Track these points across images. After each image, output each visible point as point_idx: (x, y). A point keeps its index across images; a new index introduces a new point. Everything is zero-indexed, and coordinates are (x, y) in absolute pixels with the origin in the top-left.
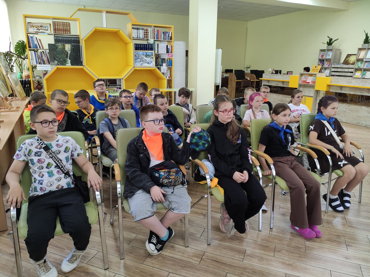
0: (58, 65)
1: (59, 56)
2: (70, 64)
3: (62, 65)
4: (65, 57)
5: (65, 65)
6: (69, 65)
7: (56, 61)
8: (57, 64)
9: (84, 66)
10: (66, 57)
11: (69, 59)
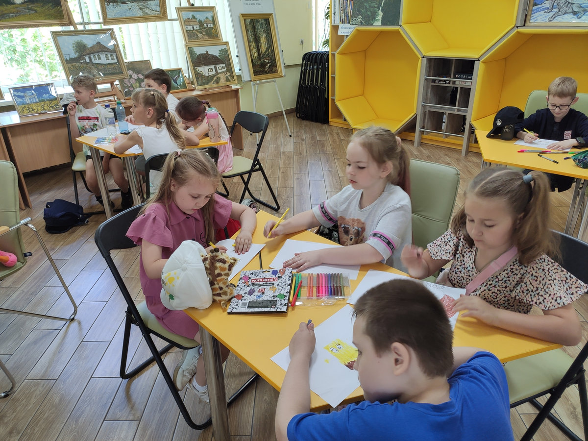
0: (361, 24)
1: (367, 6)
2: (379, 23)
3: (367, 25)
4: (376, 6)
5: (372, 25)
6: (378, 25)
7: (360, 16)
8: (361, 22)
9: (401, 26)
10: (377, 8)
11: (382, 11)
